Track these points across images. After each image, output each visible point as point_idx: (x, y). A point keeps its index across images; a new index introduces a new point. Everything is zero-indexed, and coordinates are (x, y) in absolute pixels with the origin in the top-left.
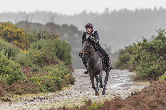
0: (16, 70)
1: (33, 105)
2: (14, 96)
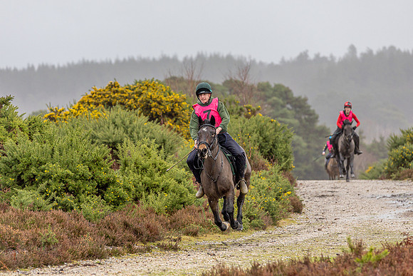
2: (182, 239)
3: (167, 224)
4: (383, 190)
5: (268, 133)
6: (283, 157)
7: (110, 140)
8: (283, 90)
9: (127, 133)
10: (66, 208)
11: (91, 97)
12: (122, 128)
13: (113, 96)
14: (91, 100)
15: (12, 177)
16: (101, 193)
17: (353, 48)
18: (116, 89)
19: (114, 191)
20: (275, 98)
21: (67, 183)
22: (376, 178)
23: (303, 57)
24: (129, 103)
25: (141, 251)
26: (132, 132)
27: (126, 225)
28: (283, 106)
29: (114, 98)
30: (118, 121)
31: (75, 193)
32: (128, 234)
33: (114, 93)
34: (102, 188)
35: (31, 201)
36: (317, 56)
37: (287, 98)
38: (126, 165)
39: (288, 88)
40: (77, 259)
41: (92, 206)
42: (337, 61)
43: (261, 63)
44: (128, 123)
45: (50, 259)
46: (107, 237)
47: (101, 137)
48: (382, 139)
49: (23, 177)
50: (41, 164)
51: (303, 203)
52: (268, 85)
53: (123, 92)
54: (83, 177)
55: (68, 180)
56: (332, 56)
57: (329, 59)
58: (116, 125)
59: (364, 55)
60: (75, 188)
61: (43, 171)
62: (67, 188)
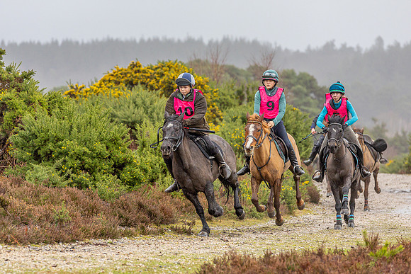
2: (196, 223)
3: (182, 207)
4: (402, 185)
5: (289, 121)
6: (303, 146)
7: (130, 119)
8: (308, 79)
9: (147, 113)
10: (81, 186)
11: (112, 75)
12: (142, 108)
13: (135, 75)
14: (112, 78)
15: (29, 152)
16: (117, 172)
17: (380, 40)
18: (138, 68)
19: (131, 172)
20: (299, 86)
21: (83, 160)
22: (396, 172)
23: (329, 46)
24: (151, 83)
25: (155, 234)
26: (152, 112)
27: (141, 206)
28: (307, 95)
29: (136, 77)
30: (139, 101)
31: (91, 171)
32: (142, 215)
33: (136, 72)
34: (119, 167)
35: (46, 177)
36: (344, 46)
37: (311, 87)
38: (144, 146)
39: (312, 77)
40: (89, 238)
41: (107, 185)
42: (363, 52)
43: (287, 50)
44: (148, 103)
45: (62, 237)
46: (121, 217)
47: (120, 116)
48: (404, 133)
49: (40, 152)
50: (58, 140)
51: (321, 193)
52: (293, 73)
53: (144, 72)
54: (100, 156)
55: (84, 158)
56: (358, 47)
57: (356, 50)
58: (136, 105)
59: (390, 47)
60: (91, 166)
61: (60, 147)
62: (83, 166)
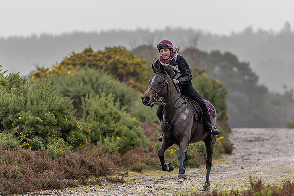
0: (133, 129)
1: (161, 189)
2: (129, 174)
6: (219, 109)
7: (80, 94)
11: (70, 59)
12: (90, 84)
13: (88, 58)
14: (70, 62)
16: (65, 136)
18: (91, 53)
19: (75, 135)
21: (37, 127)
24: (101, 64)
27: (83, 162)
30: (87, 79)
31: (43, 135)
32: (84, 170)
34: (65, 132)
38: (88, 114)
40: (38, 189)
41: (56, 146)
46: (66, 171)
50: (16, 112)
53: (95, 56)
54: (50, 123)
58: (85, 82)
60: (43, 132)
61: (18, 118)
62: (37, 132)
